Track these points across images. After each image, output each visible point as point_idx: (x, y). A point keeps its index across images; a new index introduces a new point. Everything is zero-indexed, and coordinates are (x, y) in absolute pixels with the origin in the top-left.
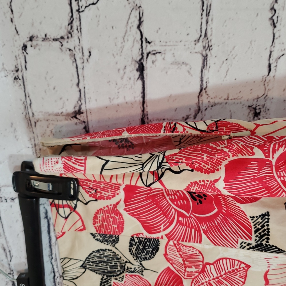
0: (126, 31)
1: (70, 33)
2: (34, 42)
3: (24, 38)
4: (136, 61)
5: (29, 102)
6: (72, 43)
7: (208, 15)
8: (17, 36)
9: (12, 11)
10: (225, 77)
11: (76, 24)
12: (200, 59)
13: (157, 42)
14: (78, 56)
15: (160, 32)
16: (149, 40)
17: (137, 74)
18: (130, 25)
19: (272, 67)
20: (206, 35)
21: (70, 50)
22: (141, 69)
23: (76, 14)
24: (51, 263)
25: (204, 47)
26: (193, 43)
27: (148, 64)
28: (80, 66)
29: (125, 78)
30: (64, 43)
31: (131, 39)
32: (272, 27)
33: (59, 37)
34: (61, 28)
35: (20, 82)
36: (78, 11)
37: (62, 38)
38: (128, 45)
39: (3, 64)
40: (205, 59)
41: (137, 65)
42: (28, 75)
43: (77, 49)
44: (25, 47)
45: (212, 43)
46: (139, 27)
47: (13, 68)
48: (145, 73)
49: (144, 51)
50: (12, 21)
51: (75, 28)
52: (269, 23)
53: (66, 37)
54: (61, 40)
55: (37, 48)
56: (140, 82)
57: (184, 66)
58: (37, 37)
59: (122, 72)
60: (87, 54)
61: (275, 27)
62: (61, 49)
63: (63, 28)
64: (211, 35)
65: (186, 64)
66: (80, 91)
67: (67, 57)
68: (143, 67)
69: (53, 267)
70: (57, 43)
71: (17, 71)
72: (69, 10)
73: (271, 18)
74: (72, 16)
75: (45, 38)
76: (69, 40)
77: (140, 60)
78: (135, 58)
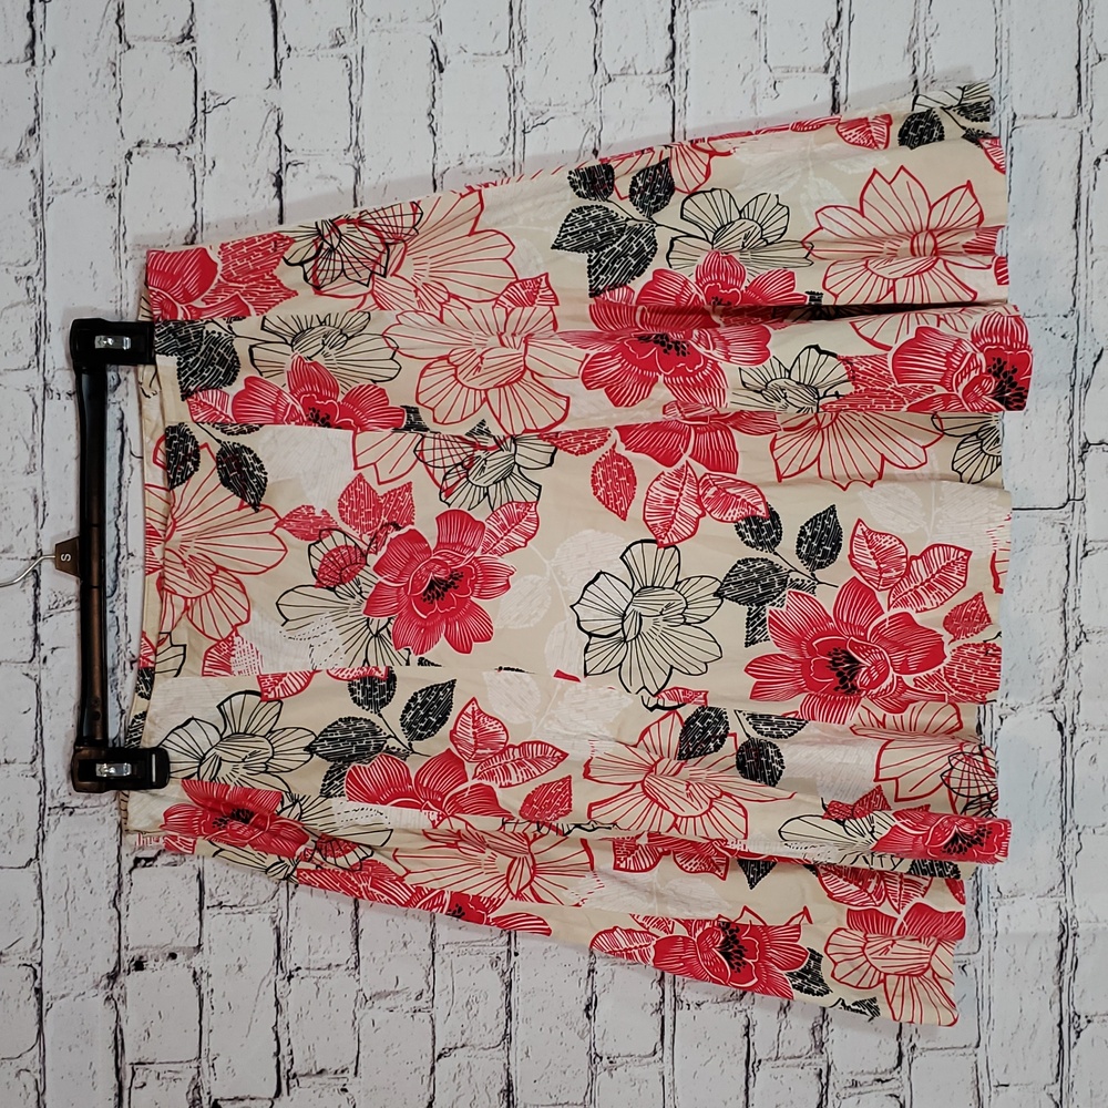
0: (261, 137)
1: (191, 138)
2: (143, 149)
3: (130, 144)
4: (273, 174)
5: (122, 230)
6: (192, 150)
7: (358, 120)
8: (121, 140)
9: (120, 109)
10: (383, 195)
11: (200, 126)
12: (352, 173)
13: (299, 151)
14: (199, 166)
15: (302, 138)
16: (289, 148)
17: (274, 190)
18: (266, 129)
19: (438, 183)
20: (357, 143)
21: (188, 159)
22: (279, 184)
23: (200, 116)
24: (116, 526)
25: (356, 158)
26: (343, 153)
27: (287, 178)
28: (199, 180)
29: (258, 195)
30: (182, 150)
31: (267, 147)
32: (432, 135)
33: (176, 142)
34: (180, 131)
35: (116, 202)
36: (204, 111)
37: (180, 144)
38: (263, 153)
39: (95, 177)
40: (358, 172)
41: (274, 179)
42: (127, 192)
43: (197, 158)
44: (130, 154)
45: (365, 153)
46: (277, 132)
47: (109, 182)
48: (283, 188)
49: (283, 161)
50: (118, 121)
51: (197, 131)
52: (428, 130)
53: (185, 143)
54: (179, 147)
55: (146, 156)
56: (277, 201)
57: (332, 181)
58: (148, 142)
59: (253, 187)
60: (210, 164)
61: (435, 134)
62: (177, 158)
63: (183, 132)
64: (363, 144)
65: (335, 179)
66: (196, 214)
67: (183, 167)
68: (281, 181)
69: (118, 534)
70: (174, 150)
71: (114, 186)
72: (193, 111)
73: (430, 125)
74: (196, 118)
75: (159, 144)
76: (189, 147)
77: (278, 172)
78: (271, 170)
